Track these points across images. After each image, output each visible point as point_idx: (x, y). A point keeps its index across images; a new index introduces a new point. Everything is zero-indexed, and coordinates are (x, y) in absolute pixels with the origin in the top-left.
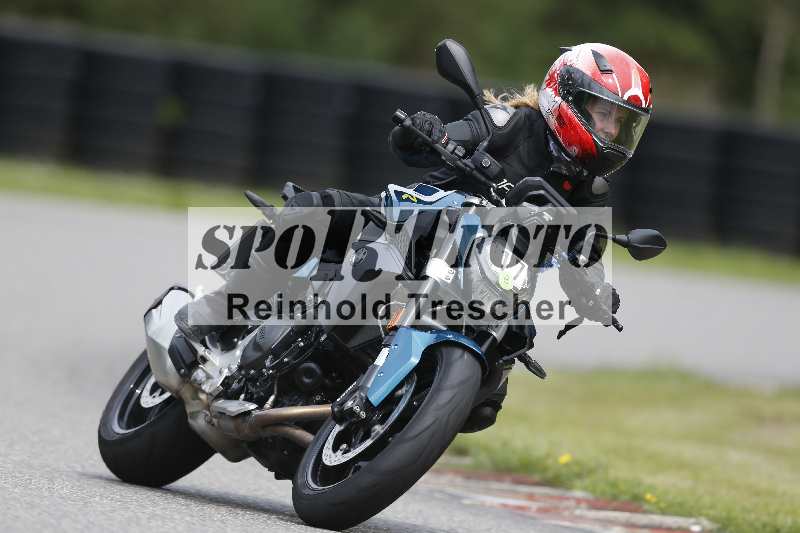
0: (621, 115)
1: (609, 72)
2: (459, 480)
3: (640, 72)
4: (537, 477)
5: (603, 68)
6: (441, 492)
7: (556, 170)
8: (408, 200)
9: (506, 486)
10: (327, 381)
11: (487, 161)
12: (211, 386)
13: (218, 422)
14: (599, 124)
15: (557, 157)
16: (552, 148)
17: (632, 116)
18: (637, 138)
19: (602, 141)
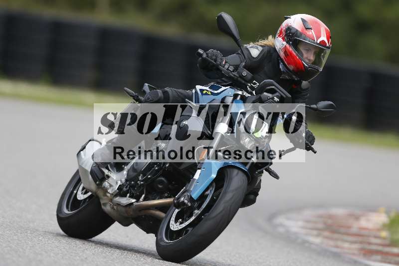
0: (316, 50)
1: (310, 29)
3: (326, 29)
5: (307, 28)
7: (283, 78)
10: (170, 186)
11: (245, 73)
12: (112, 190)
13: (117, 208)
14: (305, 55)
15: (283, 72)
16: (281, 67)
17: (322, 51)
18: (324, 61)
19: (307, 64)
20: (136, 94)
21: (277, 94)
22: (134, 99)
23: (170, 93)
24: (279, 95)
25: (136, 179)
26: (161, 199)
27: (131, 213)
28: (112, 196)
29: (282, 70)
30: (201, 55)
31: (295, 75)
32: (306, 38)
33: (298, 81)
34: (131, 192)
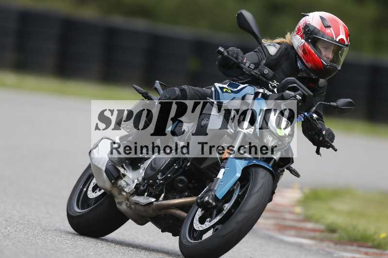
0: (335, 48)
1: (329, 27)
2: (332, 245)
3: (345, 27)
4: (370, 244)
5: (326, 25)
6: (323, 250)
7: (301, 75)
8: (226, 92)
9: (355, 248)
10: (190, 185)
11: (266, 71)
12: (129, 189)
13: (135, 207)
14: (324, 53)
15: (301, 69)
16: (299, 65)
17: (339, 48)
18: (342, 59)
19: (326, 62)
20: (145, 91)
21: (299, 92)
22: (143, 96)
23: (188, 91)
24: (302, 93)
25: (154, 178)
26: (181, 198)
27: (151, 212)
28: (129, 195)
29: (300, 68)
30: (221, 53)
31: (313, 73)
32: (324, 36)
33: (316, 78)
34: (149, 190)
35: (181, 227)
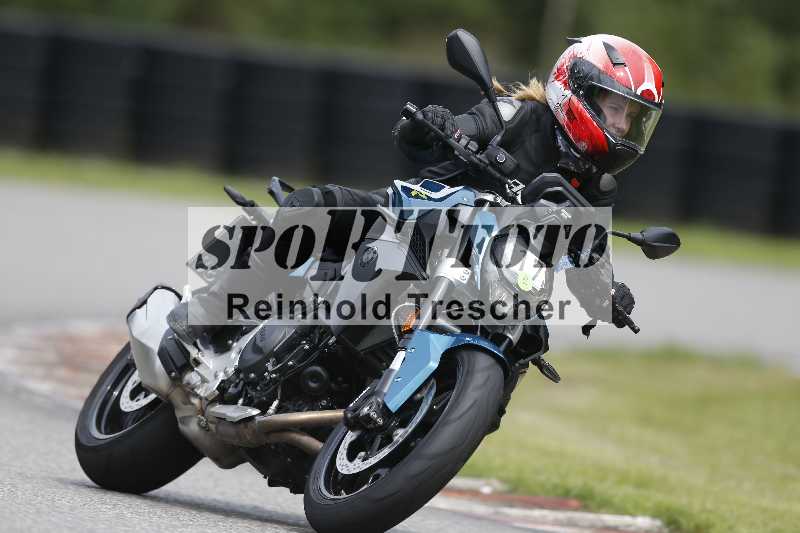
0: (633, 110)
1: (622, 65)
3: (654, 66)
5: (615, 61)
7: (564, 166)
10: (333, 385)
11: (502, 157)
12: (206, 390)
13: (216, 428)
15: (565, 153)
16: (560, 143)
17: (644, 111)
19: (614, 138)
21: (568, 203)
25: (260, 368)
26: (313, 410)
27: (248, 438)
28: (205, 403)
29: (562, 149)
34: (246, 395)
35: (308, 471)
